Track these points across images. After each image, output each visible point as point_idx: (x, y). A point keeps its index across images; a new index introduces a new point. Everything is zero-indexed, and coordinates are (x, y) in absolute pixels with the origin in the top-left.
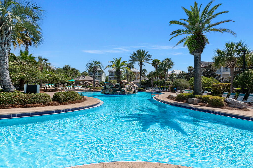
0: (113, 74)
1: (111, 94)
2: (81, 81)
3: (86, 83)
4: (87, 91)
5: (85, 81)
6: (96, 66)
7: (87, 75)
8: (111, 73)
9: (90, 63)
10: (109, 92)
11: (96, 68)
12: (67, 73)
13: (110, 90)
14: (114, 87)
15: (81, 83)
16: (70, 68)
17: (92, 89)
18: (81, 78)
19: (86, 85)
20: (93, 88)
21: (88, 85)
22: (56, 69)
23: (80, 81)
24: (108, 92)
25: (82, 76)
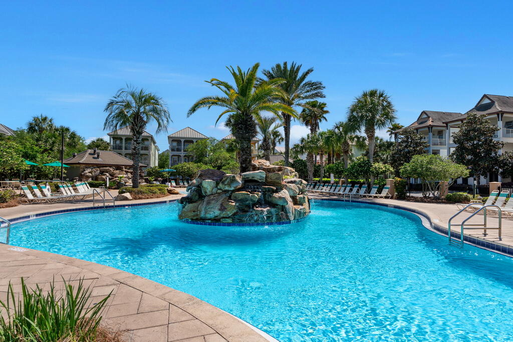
0: (182, 147)
1: (230, 221)
2: (88, 165)
3: (102, 173)
4: (112, 204)
5: (99, 166)
6: (142, 110)
7: (106, 149)
8: (175, 144)
9: (119, 99)
10: (217, 212)
11: (142, 118)
12: (40, 142)
13: (222, 205)
14: (239, 190)
15: (86, 172)
16: (51, 126)
17: (128, 195)
18: (86, 158)
19: (105, 181)
20: (130, 192)
21: (110, 179)
22: (10, 134)
23: (83, 166)
24: (215, 212)
25: (90, 151)
